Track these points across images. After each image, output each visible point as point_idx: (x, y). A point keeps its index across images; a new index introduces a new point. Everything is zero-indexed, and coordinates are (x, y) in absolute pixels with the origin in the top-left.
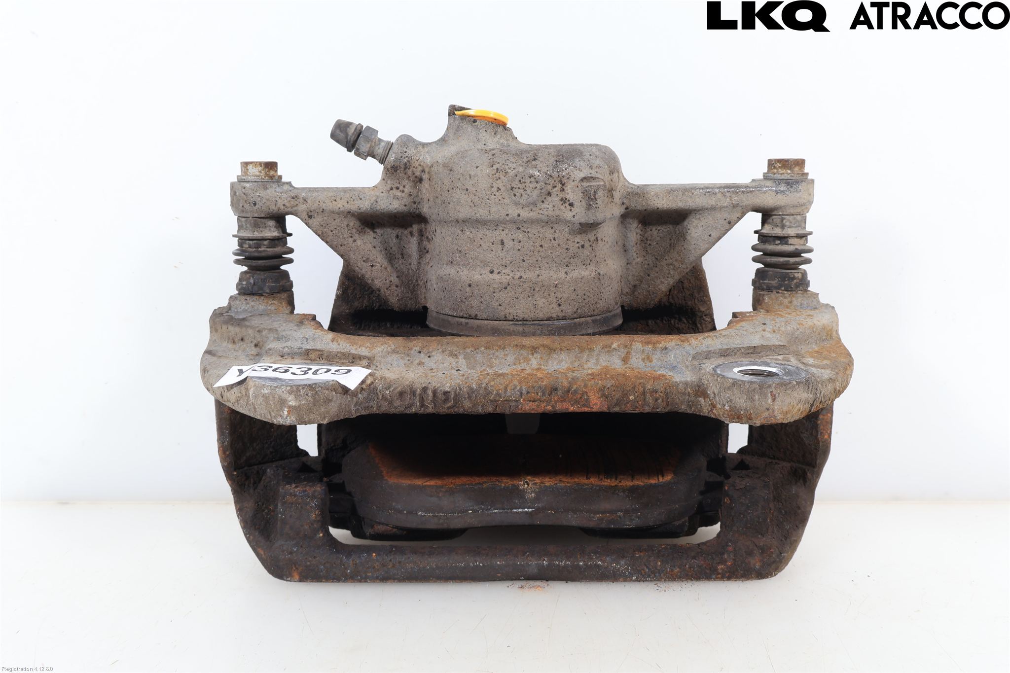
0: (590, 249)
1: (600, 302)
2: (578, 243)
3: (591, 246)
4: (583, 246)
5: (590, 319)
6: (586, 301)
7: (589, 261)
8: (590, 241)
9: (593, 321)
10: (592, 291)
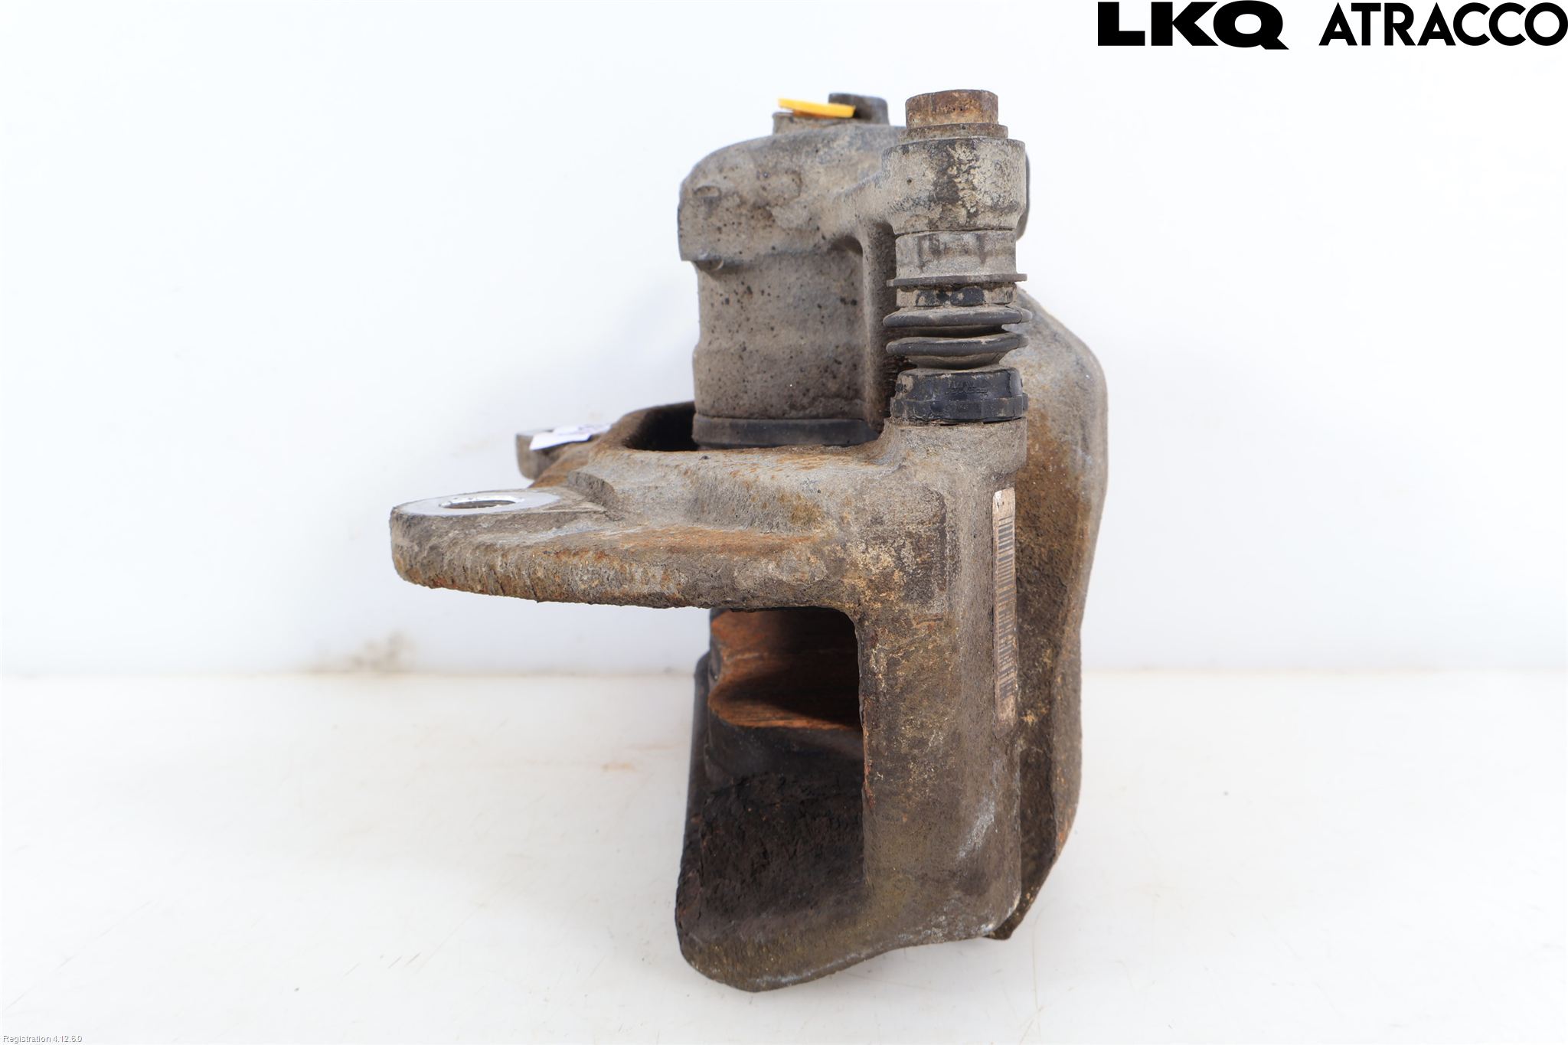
0: (738, 306)
1: (745, 397)
2: (721, 295)
3: (739, 301)
4: (727, 301)
5: (728, 421)
6: (722, 391)
7: (737, 326)
8: (737, 294)
9: (732, 426)
10: (729, 376)
